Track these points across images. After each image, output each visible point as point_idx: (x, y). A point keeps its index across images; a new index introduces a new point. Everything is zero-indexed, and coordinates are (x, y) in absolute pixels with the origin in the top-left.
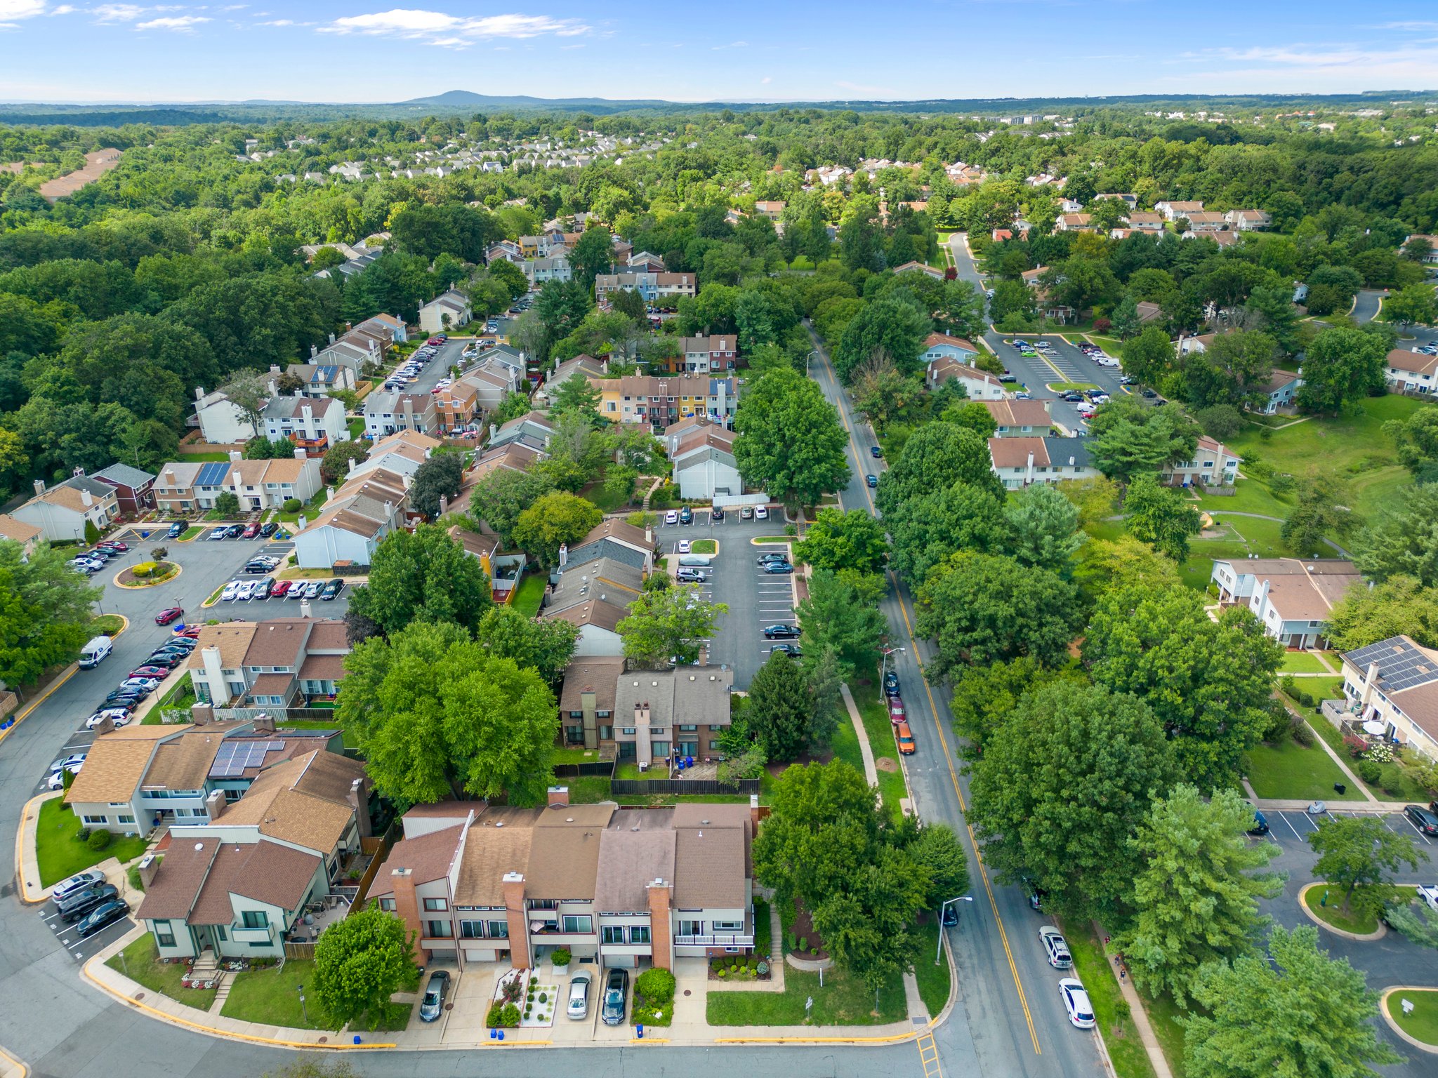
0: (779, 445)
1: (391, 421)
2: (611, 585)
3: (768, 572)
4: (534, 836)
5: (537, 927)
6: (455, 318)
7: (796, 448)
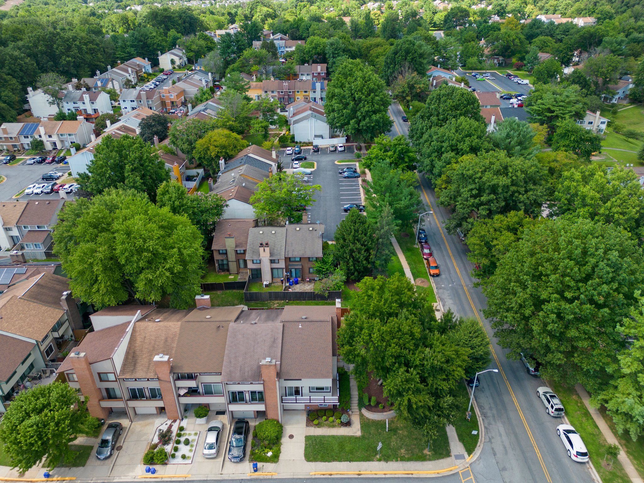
0: (352, 103)
1: (135, 104)
2: (250, 179)
3: (345, 177)
4: (182, 328)
5: (182, 392)
6: (178, 62)
7: (361, 105)
